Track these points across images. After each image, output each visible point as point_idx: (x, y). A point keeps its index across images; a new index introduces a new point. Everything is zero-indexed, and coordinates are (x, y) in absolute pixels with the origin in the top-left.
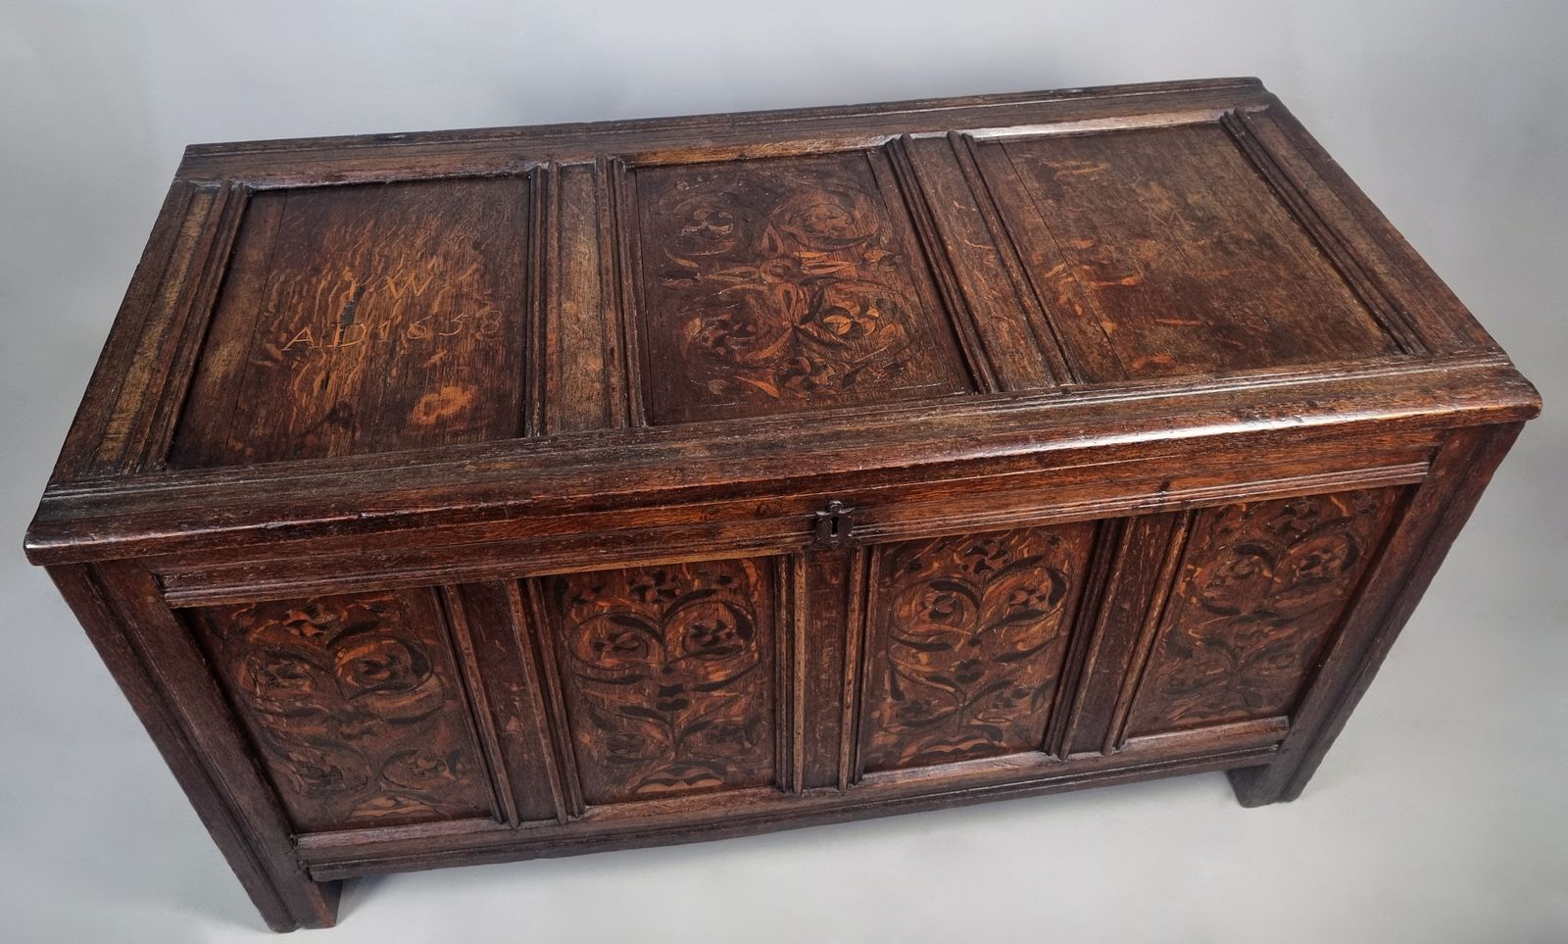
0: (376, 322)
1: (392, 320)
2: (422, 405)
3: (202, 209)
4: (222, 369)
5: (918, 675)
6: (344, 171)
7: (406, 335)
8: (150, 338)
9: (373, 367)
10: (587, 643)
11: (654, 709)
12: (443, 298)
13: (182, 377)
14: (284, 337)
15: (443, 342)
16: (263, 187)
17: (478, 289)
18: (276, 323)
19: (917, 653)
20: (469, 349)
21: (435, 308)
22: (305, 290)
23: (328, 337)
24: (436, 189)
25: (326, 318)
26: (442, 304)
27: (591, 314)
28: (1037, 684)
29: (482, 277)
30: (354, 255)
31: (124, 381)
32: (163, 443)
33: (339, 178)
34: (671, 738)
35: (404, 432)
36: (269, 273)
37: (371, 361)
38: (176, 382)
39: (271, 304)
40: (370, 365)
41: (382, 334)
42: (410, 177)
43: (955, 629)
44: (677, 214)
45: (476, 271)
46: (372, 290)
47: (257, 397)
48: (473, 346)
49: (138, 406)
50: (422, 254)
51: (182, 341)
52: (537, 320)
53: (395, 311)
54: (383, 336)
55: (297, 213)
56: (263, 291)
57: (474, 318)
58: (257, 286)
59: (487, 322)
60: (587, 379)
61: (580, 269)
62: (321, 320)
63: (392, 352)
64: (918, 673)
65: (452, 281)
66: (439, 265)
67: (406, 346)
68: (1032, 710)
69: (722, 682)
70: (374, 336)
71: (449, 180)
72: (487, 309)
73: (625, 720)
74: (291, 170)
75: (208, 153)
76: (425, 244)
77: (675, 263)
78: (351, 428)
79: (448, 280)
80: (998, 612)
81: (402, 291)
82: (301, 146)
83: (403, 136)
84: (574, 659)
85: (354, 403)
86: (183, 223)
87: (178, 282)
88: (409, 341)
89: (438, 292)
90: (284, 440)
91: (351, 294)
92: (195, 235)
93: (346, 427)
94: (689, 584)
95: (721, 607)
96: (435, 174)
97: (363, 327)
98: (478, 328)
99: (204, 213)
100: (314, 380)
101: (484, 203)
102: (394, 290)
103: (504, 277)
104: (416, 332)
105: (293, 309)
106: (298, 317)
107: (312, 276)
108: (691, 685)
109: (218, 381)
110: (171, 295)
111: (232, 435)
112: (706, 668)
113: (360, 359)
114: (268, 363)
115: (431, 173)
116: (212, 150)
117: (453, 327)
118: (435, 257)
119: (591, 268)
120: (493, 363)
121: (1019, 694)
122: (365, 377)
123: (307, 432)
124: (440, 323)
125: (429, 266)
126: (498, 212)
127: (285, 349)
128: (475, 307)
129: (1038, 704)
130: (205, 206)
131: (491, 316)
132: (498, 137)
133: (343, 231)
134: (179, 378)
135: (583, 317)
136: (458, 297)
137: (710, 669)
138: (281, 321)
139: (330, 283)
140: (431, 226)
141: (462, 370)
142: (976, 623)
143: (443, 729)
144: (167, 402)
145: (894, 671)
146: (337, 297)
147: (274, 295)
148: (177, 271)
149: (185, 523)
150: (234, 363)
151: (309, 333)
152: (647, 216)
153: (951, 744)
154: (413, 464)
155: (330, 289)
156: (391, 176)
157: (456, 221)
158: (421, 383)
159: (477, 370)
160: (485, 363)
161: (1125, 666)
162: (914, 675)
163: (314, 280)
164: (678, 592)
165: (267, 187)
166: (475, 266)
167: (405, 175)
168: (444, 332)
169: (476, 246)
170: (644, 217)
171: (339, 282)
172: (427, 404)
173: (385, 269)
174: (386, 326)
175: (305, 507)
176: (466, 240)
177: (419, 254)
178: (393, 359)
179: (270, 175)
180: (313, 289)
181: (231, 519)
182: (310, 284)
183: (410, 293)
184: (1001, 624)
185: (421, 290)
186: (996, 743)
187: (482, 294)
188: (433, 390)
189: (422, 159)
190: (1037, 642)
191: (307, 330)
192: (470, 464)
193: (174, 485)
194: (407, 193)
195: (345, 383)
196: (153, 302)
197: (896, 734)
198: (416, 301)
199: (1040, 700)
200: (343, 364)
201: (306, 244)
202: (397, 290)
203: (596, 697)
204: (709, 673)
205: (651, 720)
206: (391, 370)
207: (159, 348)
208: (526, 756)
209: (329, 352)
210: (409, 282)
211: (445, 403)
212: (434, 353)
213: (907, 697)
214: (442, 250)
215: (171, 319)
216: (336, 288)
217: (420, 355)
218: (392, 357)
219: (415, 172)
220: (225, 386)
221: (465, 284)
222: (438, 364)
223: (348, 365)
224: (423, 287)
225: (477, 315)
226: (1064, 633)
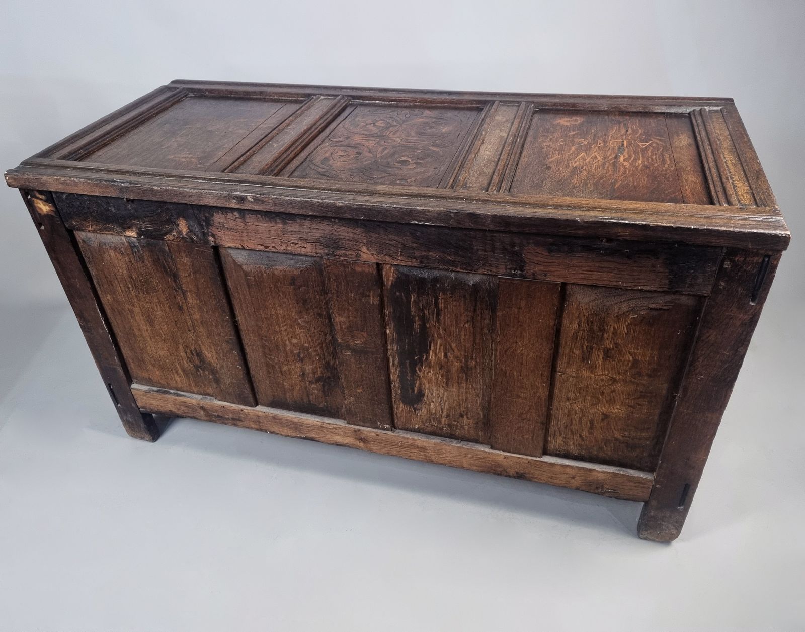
0: (605, 146)
7: (589, 141)
9: (604, 133)
12: (570, 151)
14: (654, 145)
15: (570, 137)
17: (550, 151)
18: (661, 150)
20: (556, 133)
21: (574, 148)
22: (650, 160)
23: (630, 144)
25: (634, 150)
26: (570, 149)
29: (547, 156)
30: (625, 172)
37: (605, 135)
41: (601, 142)
45: (550, 159)
46: (610, 157)
48: (554, 134)
50: (582, 168)
53: (595, 149)
57: (553, 142)
59: (546, 140)
62: (636, 150)
63: (595, 136)
65: (564, 156)
66: (572, 163)
67: (588, 137)
70: (605, 142)
72: (545, 144)
76: (581, 172)
79: (566, 157)
81: (593, 155)
88: (587, 139)
89: (572, 153)
97: (612, 145)
98: (551, 139)
100: (633, 132)
101: (541, 187)
102: (598, 156)
103: (534, 154)
104: (583, 141)
106: (650, 151)
113: (611, 136)
114: (658, 138)
117: (564, 141)
118: (574, 167)
120: (545, 128)
122: (607, 130)
124: (571, 143)
125: (578, 163)
127: (651, 141)
131: (544, 142)
136: (561, 150)
138: (658, 150)
139: (635, 162)
140: (577, 180)
141: (560, 128)
146: (630, 157)
150: (676, 139)
151: (641, 145)
155: (635, 160)
157: (560, 180)
158: (580, 127)
159: (553, 127)
160: (548, 129)
163: (646, 163)
168: (569, 140)
169: (549, 168)
171: (630, 162)
173: (604, 164)
174: (600, 144)
176: (555, 171)
177: (584, 169)
178: (594, 134)
180: (645, 160)
182: (648, 162)
183: (588, 154)
185: (582, 155)
187: (548, 150)
188: (574, 125)
195: (616, 130)
198: (584, 151)
200: (619, 135)
202: (596, 156)
206: (594, 131)
209: (628, 139)
210: (589, 159)
212: (574, 134)
214: (571, 169)
216: (631, 160)
217: (580, 134)
221: (557, 154)
222: (572, 131)
223: (617, 134)
224: (580, 156)
225: (551, 143)
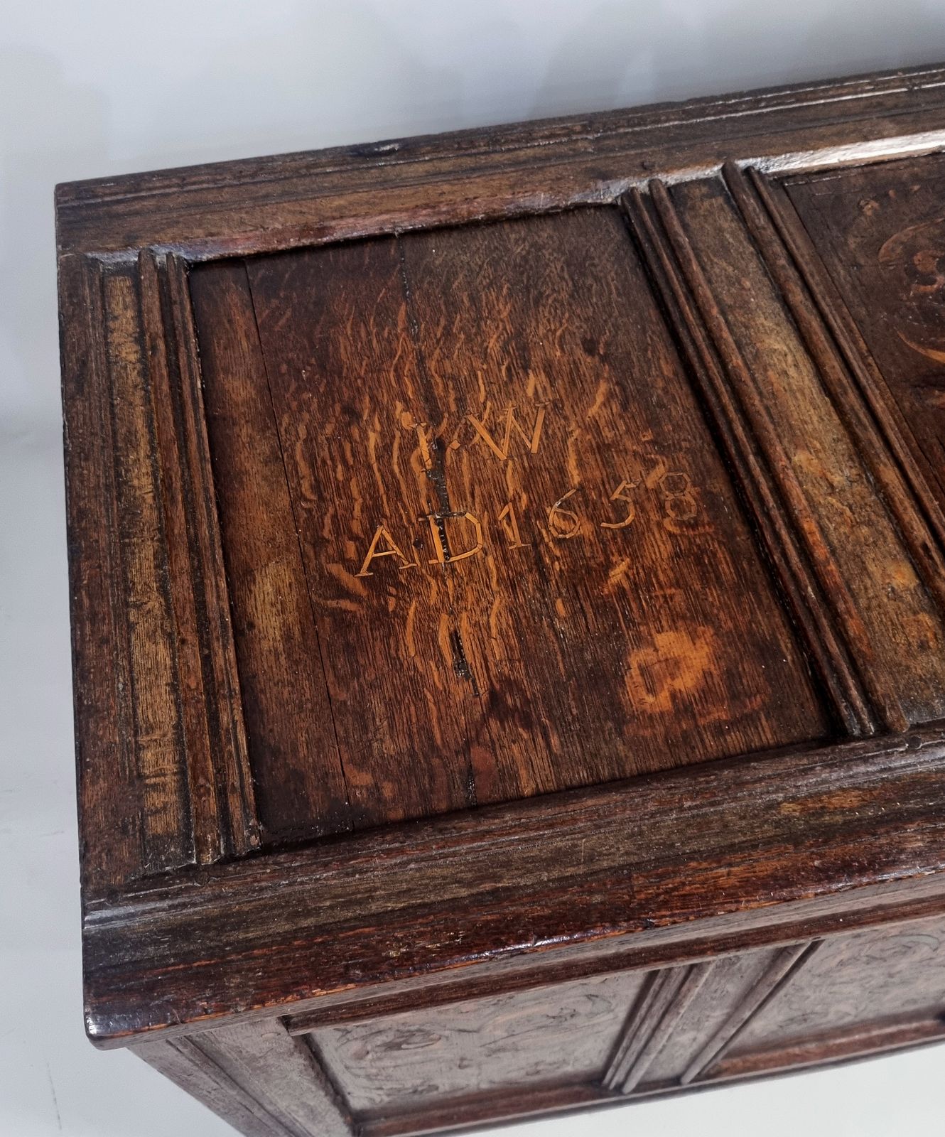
0: (488, 507)
1: (514, 501)
2: (635, 671)
3: (126, 308)
4: (275, 622)
6: (327, 218)
7: (548, 531)
8: (140, 571)
9: (522, 600)
12: (578, 452)
13: (225, 647)
14: (351, 549)
15: (614, 538)
16: (204, 257)
17: (628, 431)
18: (328, 520)
20: (665, 555)
21: (575, 477)
22: (348, 454)
23: (424, 545)
24: (480, 241)
25: (405, 508)
26: (581, 464)
27: (847, 472)
29: (625, 406)
30: (399, 378)
31: (130, 662)
32: (242, 787)
33: (322, 231)
35: (629, 730)
36: (277, 425)
37: (513, 587)
38: (219, 662)
39: (305, 485)
40: (516, 597)
41: (510, 534)
42: (434, 221)
44: (886, 264)
45: (610, 396)
46: (456, 445)
47: (356, 675)
48: (669, 547)
49: (173, 714)
50: (508, 369)
51: (197, 573)
52: (765, 489)
53: (512, 484)
54: (512, 533)
55: (275, 302)
56: (279, 456)
57: (646, 490)
58: (267, 449)
59: (671, 497)
60: (903, 606)
61: (789, 384)
62: (397, 509)
63: (539, 565)
65: (579, 418)
66: (545, 389)
67: (558, 554)
70: (498, 537)
71: (493, 221)
72: (660, 470)
74: (242, 223)
75: (96, 196)
76: (505, 350)
77: (927, 360)
78: (538, 730)
79: (572, 418)
81: (505, 443)
82: (240, 175)
83: (396, 146)
85: (520, 674)
86: (105, 337)
87: (142, 454)
88: (558, 542)
89: (564, 441)
90: (436, 761)
91: (426, 456)
92: (133, 357)
93: (528, 725)
96: (470, 213)
97: (471, 518)
98: (661, 509)
99: (130, 313)
100: (435, 632)
101: (567, 263)
102: (492, 444)
103: (661, 405)
104: (563, 524)
105: (342, 489)
106: (357, 508)
107: (349, 424)
109: (280, 647)
110: (142, 482)
111: (346, 757)
113: (494, 585)
114: (346, 604)
115: (465, 213)
116: (99, 191)
117: (619, 510)
118: (531, 373)
119: (807, 382)
120: (718, 578)
122: (517, 621)
123: (468, 744)
124: (594, 504)
125: (530, 392)
126: (596, 279)
127: (364, 573)
128: (639, 467)
130: (128, 300)
131: (674, 485)
132: (548, 137)
133: (363, 334)
134: (221, 652)
135: (837, 479)
136: (602, 450)
138: (334, 517)
139: (382, 435)
140: (499, 312)
141: (672, 597)
144: (221, 704)
146: (405, 463)
147: (303, 468)
148: (131, 433)
149: (354, 966)
150: (290, 606)
151: (388, 537)
152: (842, 272)
154: (690, 808)
155: (388, 448)
156: (405, 222)
157: (537, 302)
158: (613, 627)
159: (696, 595)
160: (704, 579)
163: (356, 432)
165: (211, 256)
166: (603, 387)
167: (424, 219)
168: (609, 520)
169: (590, 348)
170: (838, 274)
171: (398, 434)
172: (644, 670)
173: (460, 401)
174: (508, 514)
175: (548, 918)
176: (567, 337)
177: (503, 368)
178: (548, 581)
179: (212, 235)
180: (361, 449)
181: (431, 951)
182: (350, 437)
183: (519, 449)
185: (536, 440)
187: (639, 441)
188: (640, 640)
189: (446, 188)
191: (382, 531)
192: (786, 800)
193: (302, 883)
194: (438, 252)
195: (490, 636)
196: (118, 499)
198: (538, 463)
200: (471, 597)
201: (313, 361)
202: (497, 443)
206: (554, 603)
207: (164, 591)
209: (436, 574)
210: (509, 425)
211: (673, 666)
212: (608, 566)
214: (536, 357)
215: (160, 530)
216: (396, 446)
217: (589, 569)
218: (544, 578)
219: (440, 213)
220: (296, 656)
221: (602, 423)
222: (626, 585)
223: (478, 600)
224: (537, 434)
225: (650, 484)
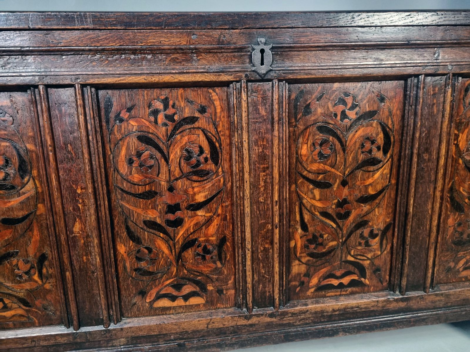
5: (315, 209)
10: (123, 158)
11: (164, 225)
19: (313, 189)
28: (382, 226)
34: (174, 253)
43: (333, 170)
64: (315, 207)
68: (381, 251)
69: (203, 202)
73: (146, 233)
80: (355, 158)
84: (116, 173)
94: (182, 110)
95: (201, 133)
108: (185, 204)
112: (193, 188)
121: (373, 235)
129: (384, 246)
137: (196, 190)
142: (345, 165)
143: (36, 232)
145: (301, 204)
153: (337, 278)
161: (430, 212)
162: (313, 209)
164: (176, 117)
184: (358, 168)
186: (363, 279)
190: (379, 187)
197: (306, 264)
199: (384, 242)
203: (129, 210)
204: (195, 194)
205: (162, 235)
208: (85, 258)
213: (310, 229)
226: (393, 182)
